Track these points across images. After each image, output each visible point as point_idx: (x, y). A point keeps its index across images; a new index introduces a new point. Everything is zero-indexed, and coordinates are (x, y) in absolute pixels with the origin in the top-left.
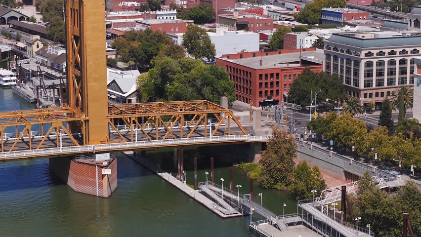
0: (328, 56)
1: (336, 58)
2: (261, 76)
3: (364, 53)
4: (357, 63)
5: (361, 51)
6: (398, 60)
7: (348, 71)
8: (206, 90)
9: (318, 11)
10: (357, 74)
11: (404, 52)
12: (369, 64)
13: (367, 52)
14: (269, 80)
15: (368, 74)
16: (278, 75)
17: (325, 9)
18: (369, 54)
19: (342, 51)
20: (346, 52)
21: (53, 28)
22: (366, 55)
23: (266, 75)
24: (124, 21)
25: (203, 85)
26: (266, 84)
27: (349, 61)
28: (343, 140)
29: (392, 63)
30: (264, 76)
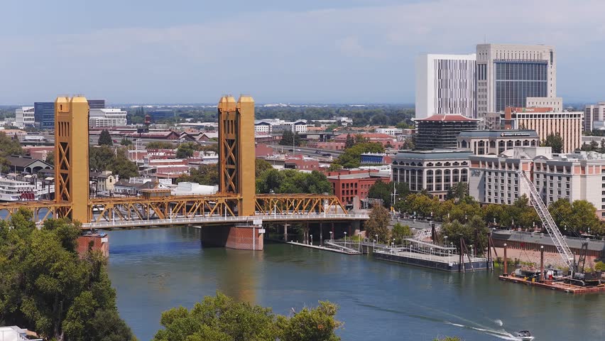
0: (395, 170)
1: (402, 171)
2: (343, 185)
3: (426, 163)
4: (421, 172)
5: (424, 161)
6: (451, 169)
7: (413, 179)
8: (312, 188)
9: (357, 156)
10: (420, 180)
11: (456, 164)
12: (430, 172)
13: (428, 163)
14: (350, 189)
15: (430, 180)
16: (356, 184)
17: (364, 154)
18: (430, 165)
19: (407, 164)
20: (411, 165)
21: (116, 167)
22: (427, 165)
23: (348, 185)
24: (167, 166)
25: (309, 184)
26: (347, 191)
27: (413, 172)
28: (423, 211)
29: (447, 172)
30: (345, 186)
